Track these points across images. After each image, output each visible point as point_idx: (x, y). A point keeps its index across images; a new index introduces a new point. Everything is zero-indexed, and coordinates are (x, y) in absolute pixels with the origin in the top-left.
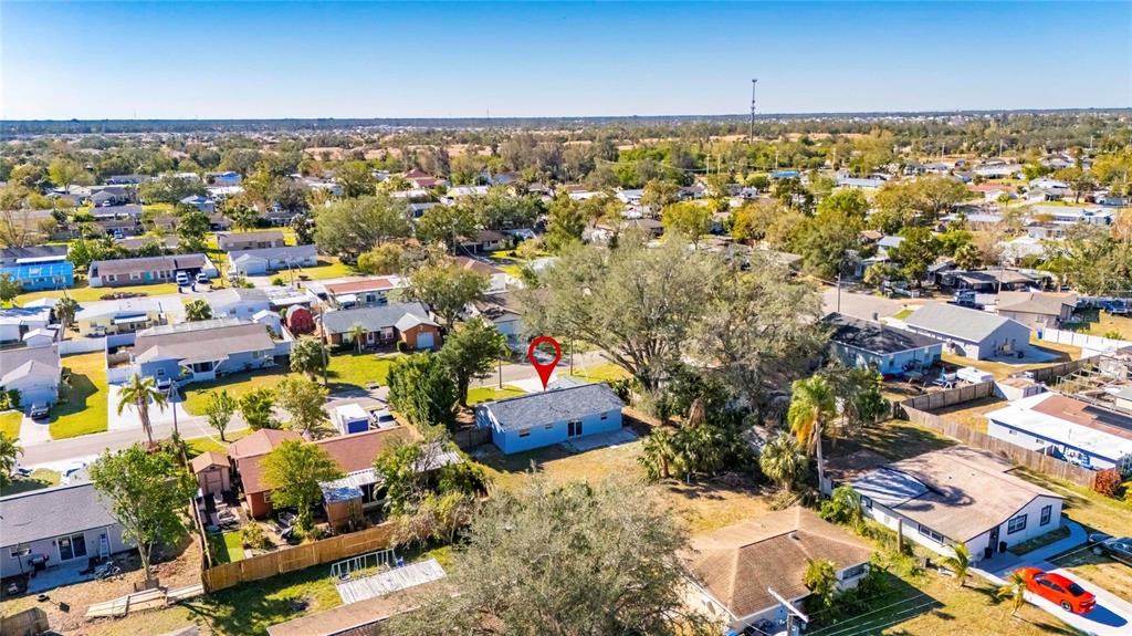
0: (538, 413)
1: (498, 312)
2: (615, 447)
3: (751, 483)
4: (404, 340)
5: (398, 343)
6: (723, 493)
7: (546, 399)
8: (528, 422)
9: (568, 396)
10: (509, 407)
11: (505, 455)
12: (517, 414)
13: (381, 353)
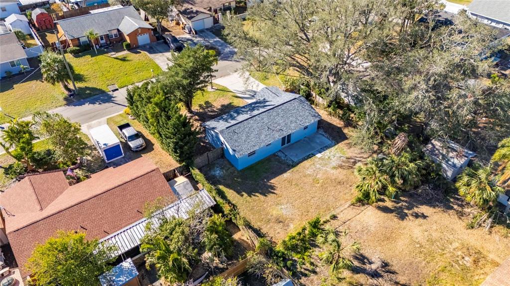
0: (260, 134)
1: (192, 12)
2: (319, 155)
3: (441, 196)
4: (129, 41)
5: (124, 44)
6: (424, 209)
7: (263, 119)
8: (254, 146)
9: (279, 114)
10: (237, 132)
11: (238, 171)
12: (244, 138)
13: (113, 53)
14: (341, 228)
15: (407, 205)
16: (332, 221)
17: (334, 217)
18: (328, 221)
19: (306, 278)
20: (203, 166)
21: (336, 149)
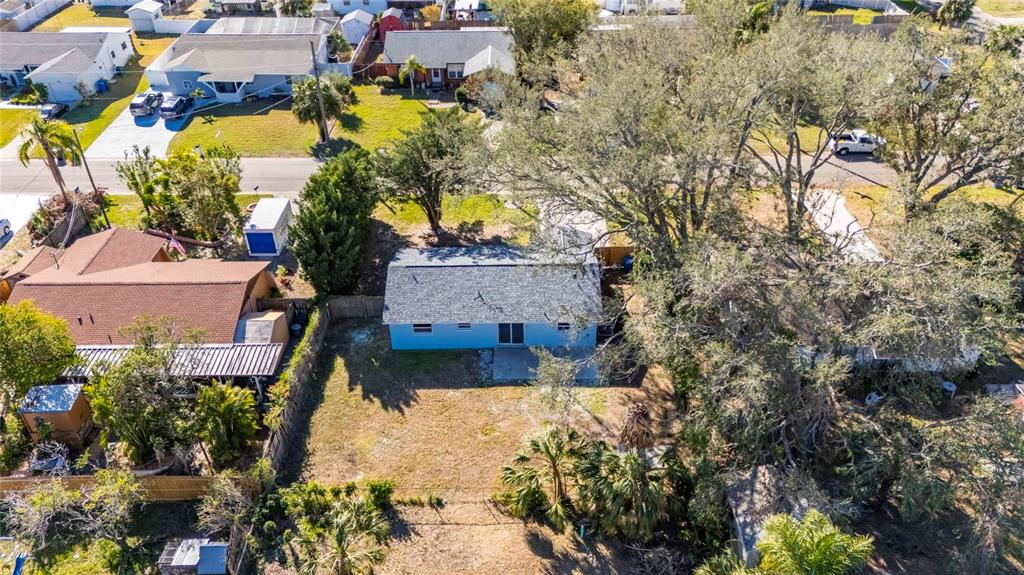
5: (457, 91)
7: (482, 277)
8: (427, 315)
9: (521, 280)
10: (418, 279)
11: (391, 349)
12: (421, 295)
13: (436, 101)
14: (426, 528)
15: (595, 565)
16: (427, 508)
17: (438, 504)
18: (422, 505)
19: (280, 568)
20: (352, 318)
21: (594, 394)
